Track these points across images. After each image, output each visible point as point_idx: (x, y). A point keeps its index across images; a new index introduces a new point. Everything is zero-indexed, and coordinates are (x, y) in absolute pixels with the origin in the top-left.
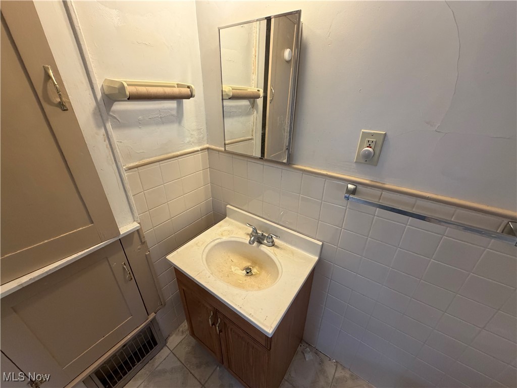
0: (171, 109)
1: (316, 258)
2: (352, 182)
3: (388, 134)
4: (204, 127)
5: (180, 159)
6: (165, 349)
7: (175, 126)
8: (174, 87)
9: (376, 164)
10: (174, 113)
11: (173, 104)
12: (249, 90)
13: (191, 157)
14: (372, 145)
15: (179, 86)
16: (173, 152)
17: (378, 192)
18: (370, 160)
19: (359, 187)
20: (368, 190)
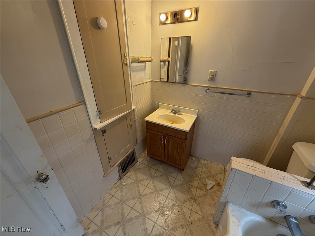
0: (143, 66)
1: (196, 116)
2: (207, 87)
3: (217, 71)
4: (151, 73)
5: (145, 84)
6: (138, 163)
7: (143, 72)
8: (144, 58)
9: (214, 81)
10: (144, 67)
11: (143, 64)
12: (164, 58)
13: (147, 84)
14: (213, 75)
15: (146, 57)
16: (143, 81)
17: (215, 89)
18: (212, 79)
19: (210, 88)
20: (213, 89)
